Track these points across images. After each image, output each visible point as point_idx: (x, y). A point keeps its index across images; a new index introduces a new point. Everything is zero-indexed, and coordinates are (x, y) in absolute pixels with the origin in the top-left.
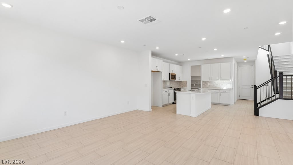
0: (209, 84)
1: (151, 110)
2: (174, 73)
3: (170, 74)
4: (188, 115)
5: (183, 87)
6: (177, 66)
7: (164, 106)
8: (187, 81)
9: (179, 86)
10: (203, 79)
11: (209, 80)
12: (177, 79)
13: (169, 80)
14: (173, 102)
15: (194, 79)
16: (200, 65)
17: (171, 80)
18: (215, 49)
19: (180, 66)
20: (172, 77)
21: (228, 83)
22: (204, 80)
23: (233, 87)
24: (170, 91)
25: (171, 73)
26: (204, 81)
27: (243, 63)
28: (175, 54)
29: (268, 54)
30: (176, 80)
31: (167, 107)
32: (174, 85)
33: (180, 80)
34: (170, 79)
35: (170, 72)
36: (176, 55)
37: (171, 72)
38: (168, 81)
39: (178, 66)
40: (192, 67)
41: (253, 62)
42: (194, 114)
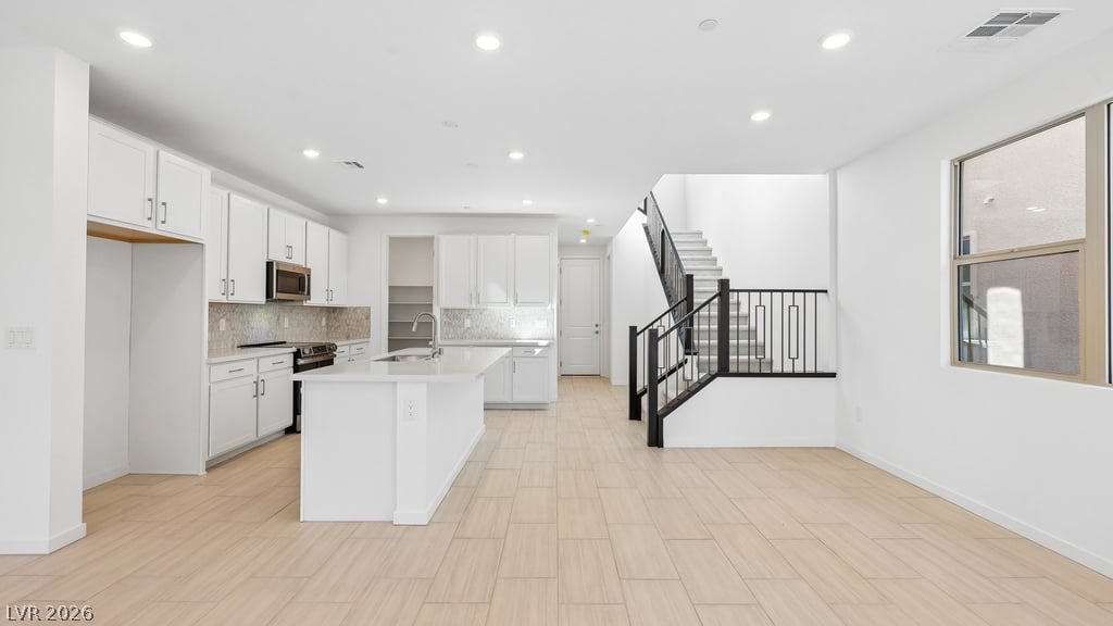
0: (468, 323)
1: (78, 527)
2: (298, 260)
3: (269, 265)
4: (378, 515)
5: (348, 338)
6: (319, 232)
7: (212, 466)
8: (369, 309)
9: (327, 334)
10: (442, 301)
11: (467, 306)
12: (317, 298)
13: (262, 299)
14: (289, 422)
15: (401, 300)
16: (433, 238)
17: (276, 300)
18: (516, 156)
19: (333, 232)
20: (287, 284)
21: (540, 319)
22: (450, 306)
23: (555, 336)
24: (266, 364)
25: (278, 263)
26: (446, 310)
27: (578, 245)
28: (301, 150)
29: (645, 222)
30: (308, 303)
31: (237, 471)
32: (301, 330)
33: (332, 304)
34: (269, 294)
35: (271, 258)
36: (311, 154)
37: (279, 256)
38: (261, 306)
39: (326, 229)
40: (393, 241)
41: (601, 248)
42: (415, 508)
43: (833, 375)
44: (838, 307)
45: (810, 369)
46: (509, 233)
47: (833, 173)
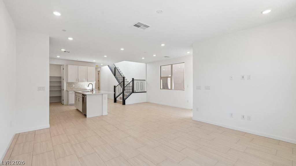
26: (68, 83)
43: (146, 92)
44: (147, 82)
45: (143, 91)
46: (86, 66)
47: (146, 64)
